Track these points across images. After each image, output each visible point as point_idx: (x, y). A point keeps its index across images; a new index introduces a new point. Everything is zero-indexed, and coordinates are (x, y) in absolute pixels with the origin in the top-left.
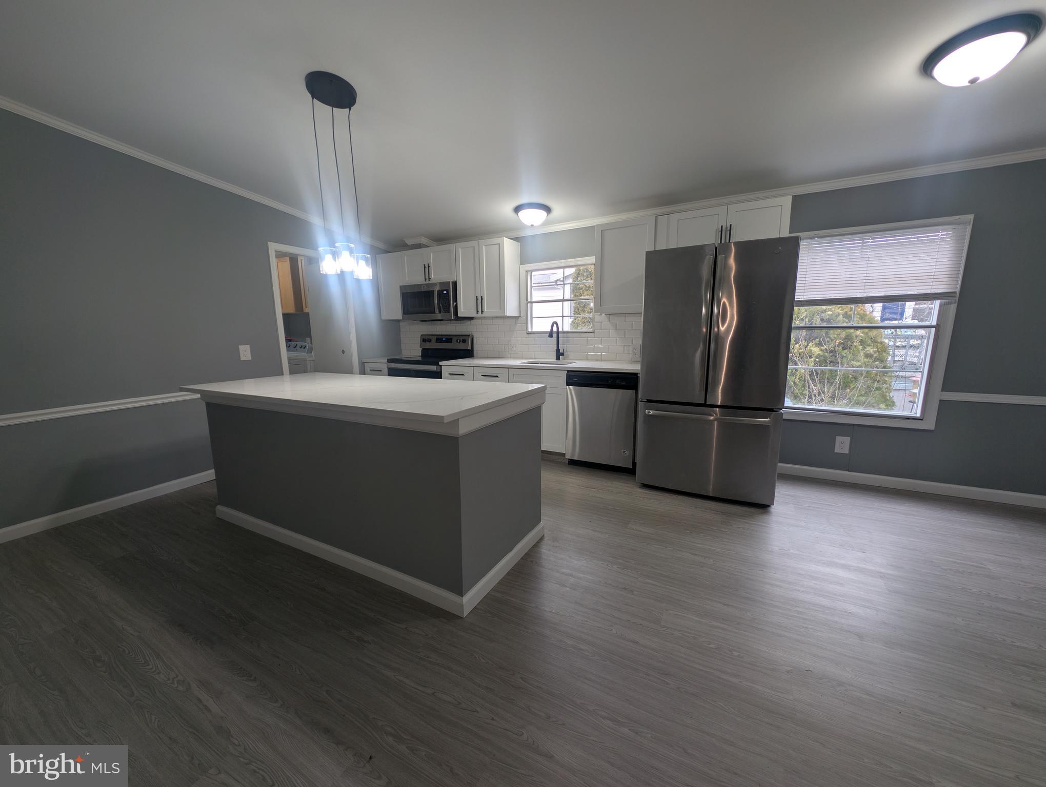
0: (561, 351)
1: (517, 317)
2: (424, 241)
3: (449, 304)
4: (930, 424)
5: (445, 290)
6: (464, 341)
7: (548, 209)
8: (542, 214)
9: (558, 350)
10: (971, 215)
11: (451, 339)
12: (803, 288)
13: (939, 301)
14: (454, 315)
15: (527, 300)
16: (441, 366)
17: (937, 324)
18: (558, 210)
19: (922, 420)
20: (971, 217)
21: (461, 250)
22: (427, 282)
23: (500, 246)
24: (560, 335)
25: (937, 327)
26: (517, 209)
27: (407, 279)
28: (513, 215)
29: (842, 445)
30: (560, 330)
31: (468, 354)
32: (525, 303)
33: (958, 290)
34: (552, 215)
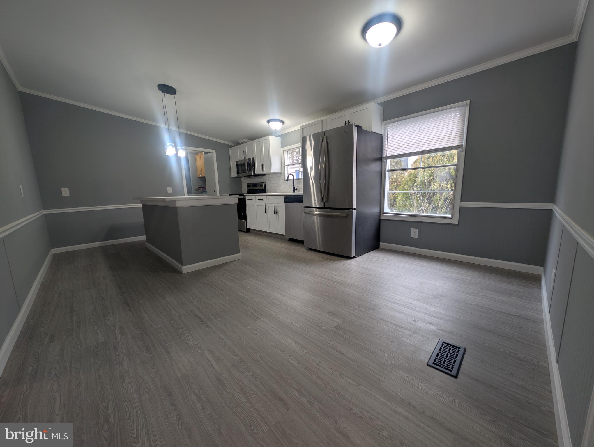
0: (295, 188)
1: (281, 173)
2: (245, 140)
3: (251, 168)
4: (455, 221)
5: (249, 162)
6: (262, 185)
7: (283, 122)
8: (281, 124)
9: (294, 188)
10: (468, 101)
11: (257, 185)
12: (391, 149)
13: (457, 150)
14: (253, 173)
15: (284, 165)
16: (245, 196)
17: (457, 164)
18: (287, 122)
19: (452, 218)
20: (468, 102)
21: (255, 143)
22: (245, 159)
23: (268, 139)
24: (295, 181)
25: (457, 165)
26: (269, 121)
27: (239, 158)
28: (267, 124)
29: (414, 233)
30: (295, 178)
31: (264, 191)
32: (283, 166)
33: (464, 143)
34: (285, 125)
